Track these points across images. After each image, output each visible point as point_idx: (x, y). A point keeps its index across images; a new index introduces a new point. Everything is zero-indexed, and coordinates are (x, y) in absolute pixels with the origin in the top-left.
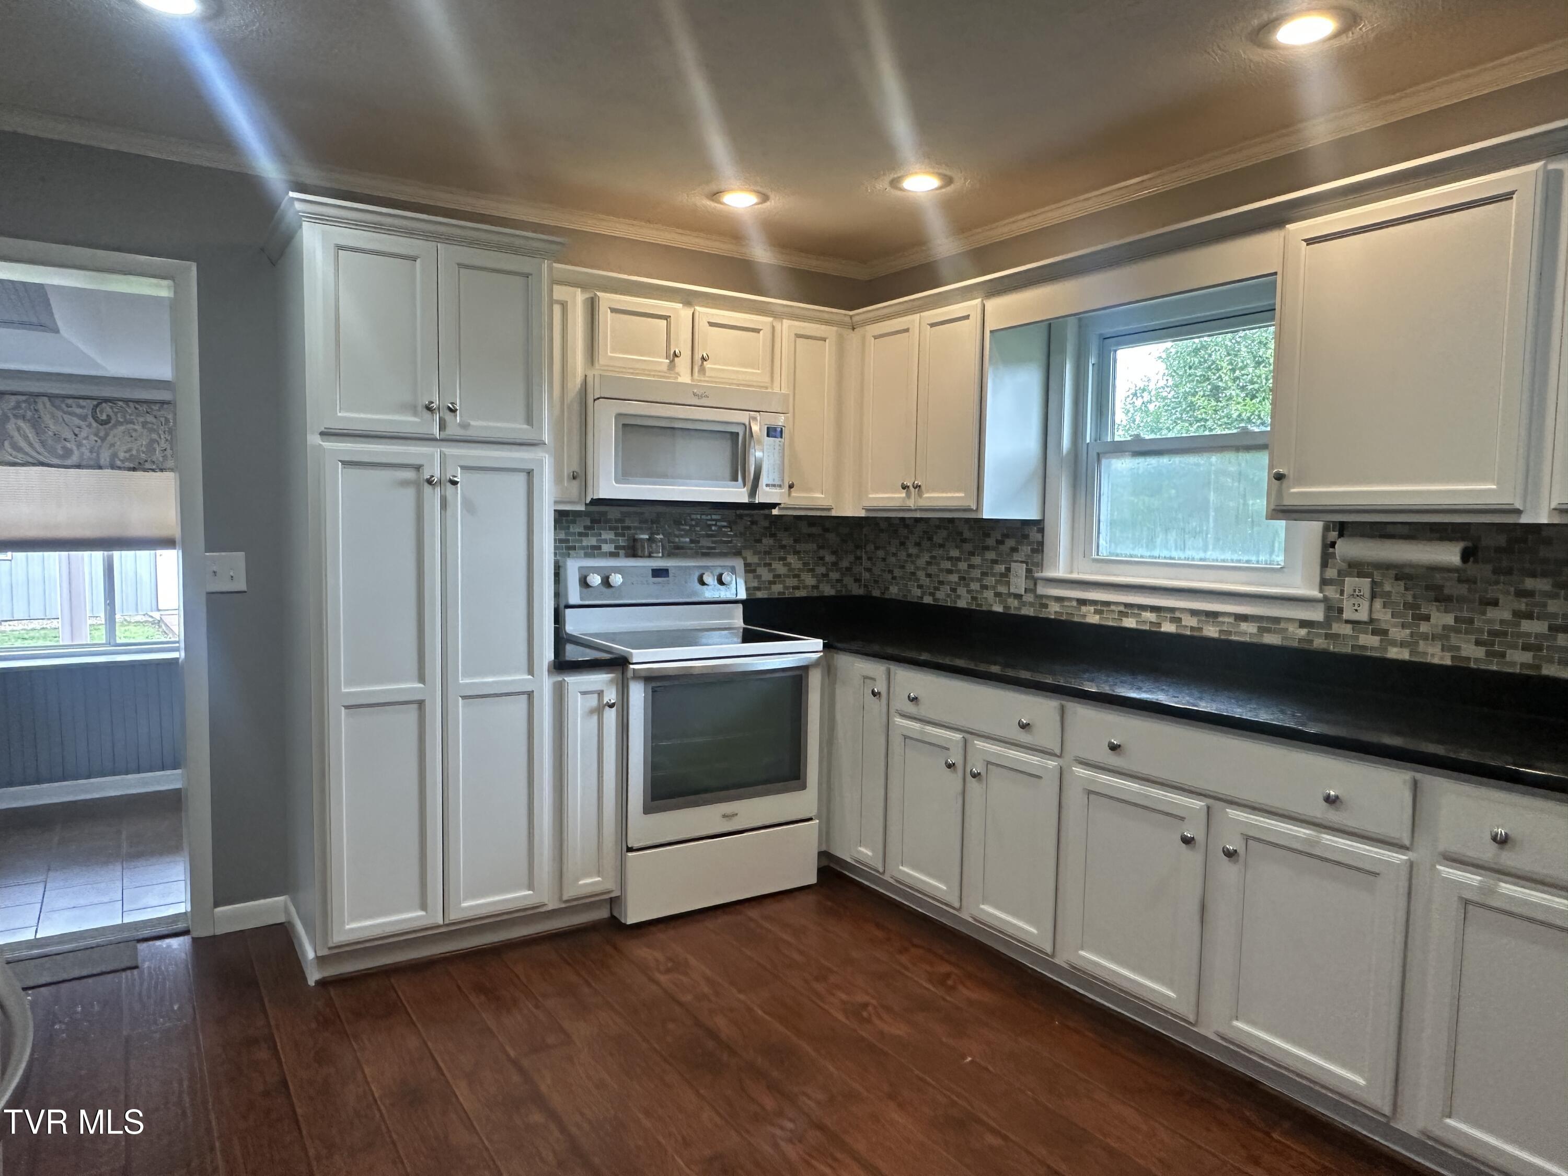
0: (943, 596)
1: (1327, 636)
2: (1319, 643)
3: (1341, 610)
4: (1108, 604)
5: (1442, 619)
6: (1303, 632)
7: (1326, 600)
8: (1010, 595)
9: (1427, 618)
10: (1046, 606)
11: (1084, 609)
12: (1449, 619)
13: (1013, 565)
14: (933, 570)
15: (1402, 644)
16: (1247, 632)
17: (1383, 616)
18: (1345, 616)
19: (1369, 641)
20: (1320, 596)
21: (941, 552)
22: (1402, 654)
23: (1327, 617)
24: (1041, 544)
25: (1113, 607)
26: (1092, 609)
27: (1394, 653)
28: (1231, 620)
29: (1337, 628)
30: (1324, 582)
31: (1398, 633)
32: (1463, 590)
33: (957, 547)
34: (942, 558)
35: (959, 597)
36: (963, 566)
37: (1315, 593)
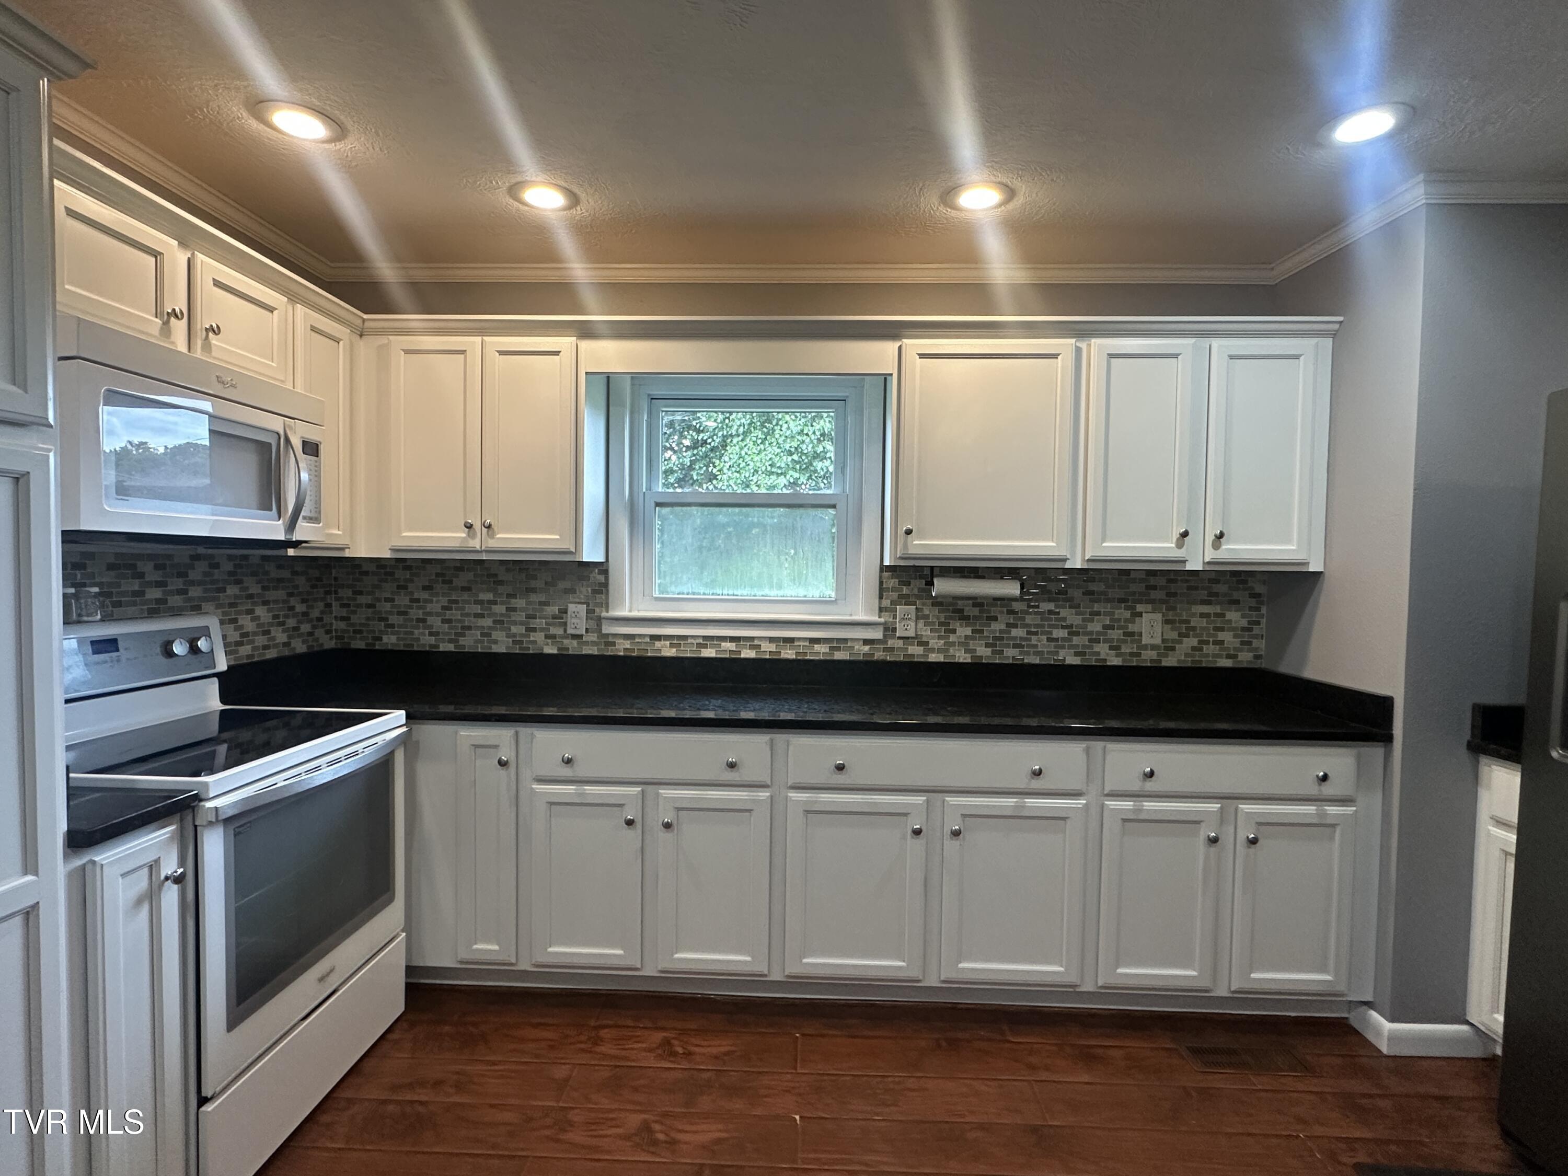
0: (470, 642)
1: (885, 650)
2: (879, 655)
3: (894, 630)
4: (685, 637)
6: (866, 648)
7: (885, 623)
8: (566, 636)
9: (954, 631)
10: (614, 644)
11: (658, 644)
12: (968, 631)
13: (572, 608)
14: (455, 614)
15: (939, 651)
16: (821, 651)
17: (926, 632)
18: (898, 635)
19: (915, 651)
20: (882, 620)
21: (466, 596)
22: (941, 658)
23: (885, 636)
24: (606, 585)
25: (690, 641)
26: (668, 643)
27: (933, 658)
28: (807, 644)
29: (890, 643)
30: (881, 610)
31: (935, 643)
32: (976, 611)
33: (489, 590)
34: (468, 602)
35: (496, 642)
36: (500, 609)
37: (875, 618)
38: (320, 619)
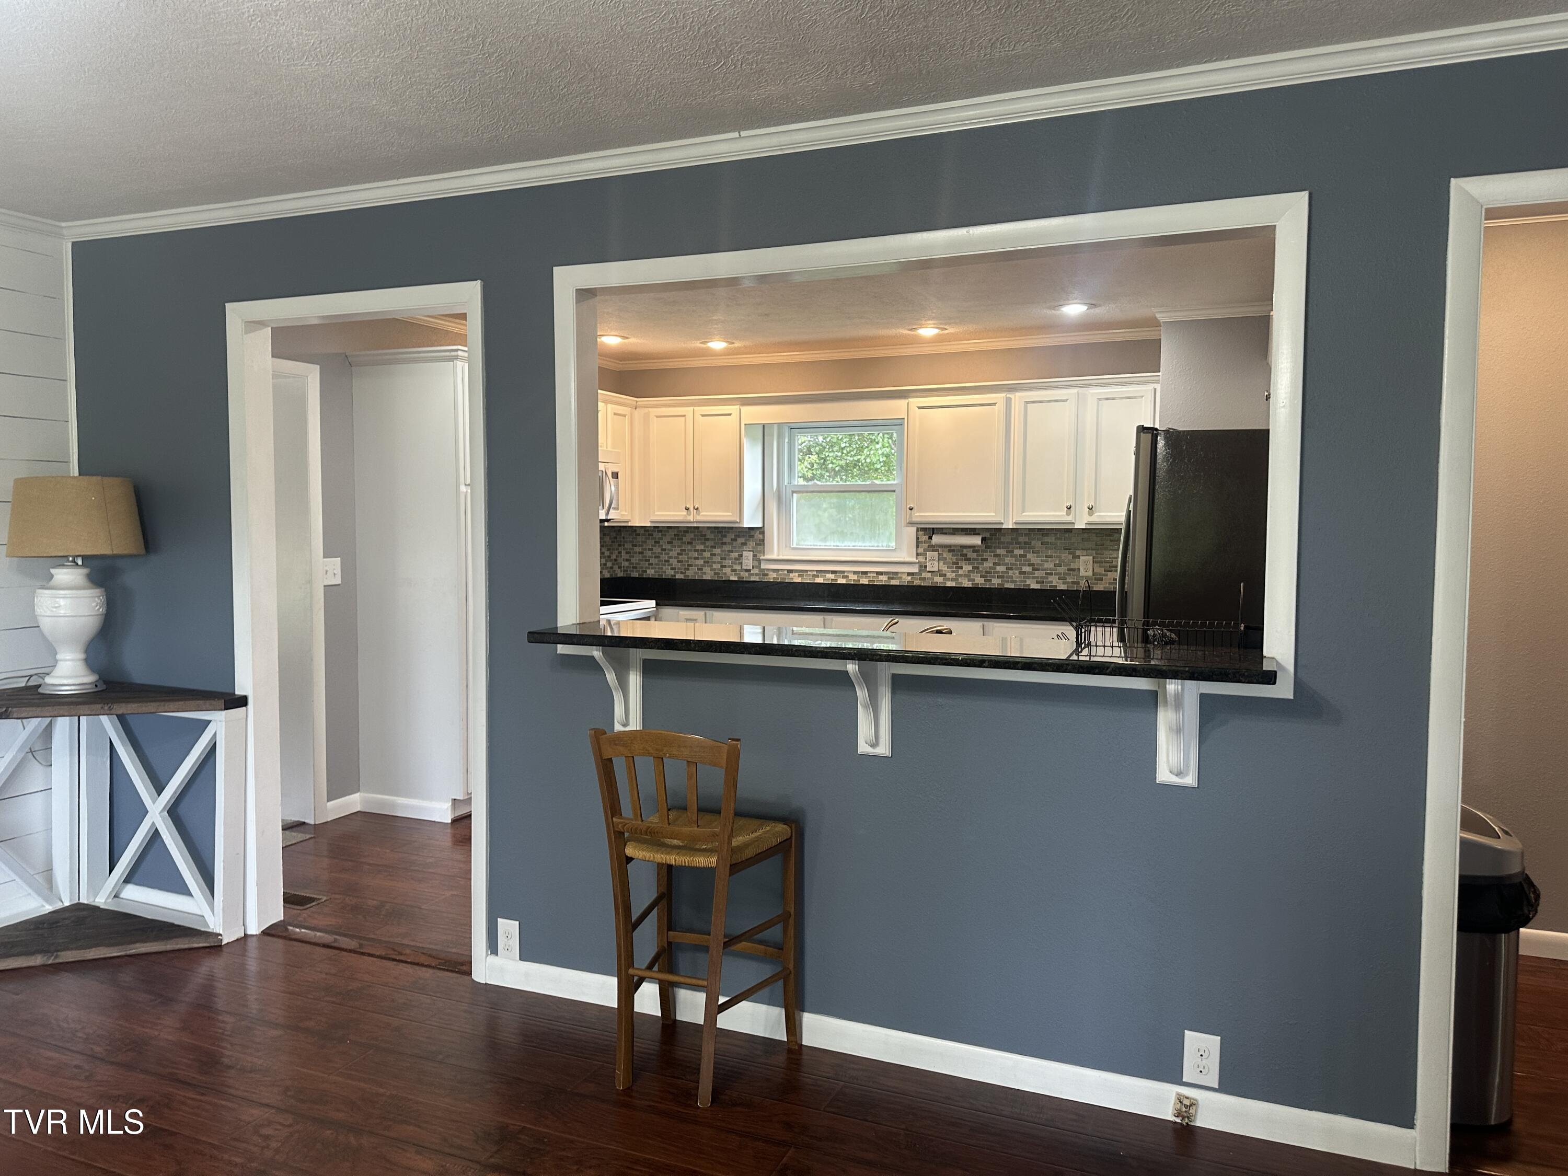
0: (692, 574)
1: (920, 579)
2: (917, 582)
3: (926, 567)
4: (807, 571)
5: (967, 568)
6: (909, 578)
7: (919, 562)
8: (742, 570)
9: (961, 568)
10: (767, 575)
11: (791, 575)
12: (970, 568)
13: (745, 553)
14: (683, 557)
15: (953, 580)
16: (883, 580)
17: (944, 568)
18: (928, 570)
19: (938, 580)
20: (917, 561)
21: (689, 547)
22: (953, 584)
23: (920, 570)
24: (763, 540)
25: (809, 573)
26: (797, 574)
27: (949, 584)
28: (875, 575)
29: (924, 575)
30: (918, 555)
31: (950, 575)
32: (974, 555)
33: (702, 544)
34: (691, 550)
35: (705, 573)
36: (707, 554)
37: (914, 560)
38: (616, 560)
